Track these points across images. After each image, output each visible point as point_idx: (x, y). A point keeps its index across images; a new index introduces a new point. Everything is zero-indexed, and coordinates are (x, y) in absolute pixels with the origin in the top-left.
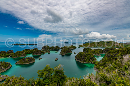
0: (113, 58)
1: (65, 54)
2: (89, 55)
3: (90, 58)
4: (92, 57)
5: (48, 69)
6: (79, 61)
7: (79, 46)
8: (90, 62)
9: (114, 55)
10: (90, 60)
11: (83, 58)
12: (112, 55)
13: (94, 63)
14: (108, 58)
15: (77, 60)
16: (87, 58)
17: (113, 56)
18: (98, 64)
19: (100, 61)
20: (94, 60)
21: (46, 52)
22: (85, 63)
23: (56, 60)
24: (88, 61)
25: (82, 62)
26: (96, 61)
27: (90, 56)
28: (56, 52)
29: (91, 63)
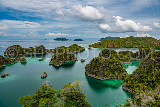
0: (155, 66)
1: (62, 63)
2: (113, 62)
3: (115, 70)
4: (119, 66)
5: (47, 92)
6: (94, 76)
7: (89, 46)
8: (114, 76)
9: (157, 60)
10: (114, 74)
11: (101, 69)
12: (154, 60)
13: (123, 78)
14: (148, 66)
15: (89, 75)
16: (110, 69)
17: (156, 62)
18: (130, 79)
19: (134, 73)
20: (123, 72)
21: (16, 59)
22: (105, 79)
23: (44, 77)
24: (111, 75)
25: (99, 78)
26: (126, 75)
27: (114, 64)
28: (40, 60)
29: (116, 78)
